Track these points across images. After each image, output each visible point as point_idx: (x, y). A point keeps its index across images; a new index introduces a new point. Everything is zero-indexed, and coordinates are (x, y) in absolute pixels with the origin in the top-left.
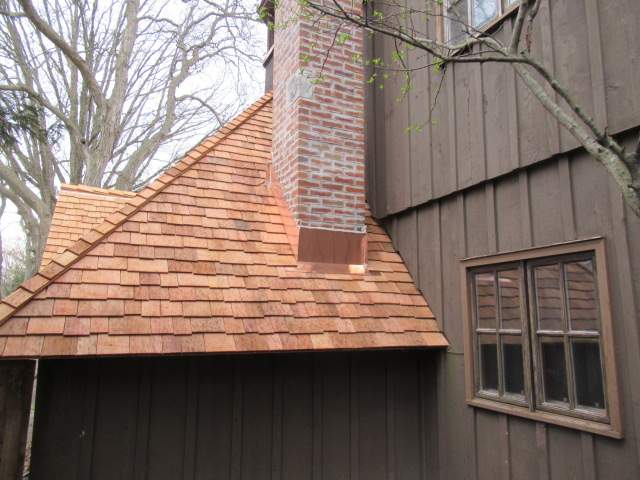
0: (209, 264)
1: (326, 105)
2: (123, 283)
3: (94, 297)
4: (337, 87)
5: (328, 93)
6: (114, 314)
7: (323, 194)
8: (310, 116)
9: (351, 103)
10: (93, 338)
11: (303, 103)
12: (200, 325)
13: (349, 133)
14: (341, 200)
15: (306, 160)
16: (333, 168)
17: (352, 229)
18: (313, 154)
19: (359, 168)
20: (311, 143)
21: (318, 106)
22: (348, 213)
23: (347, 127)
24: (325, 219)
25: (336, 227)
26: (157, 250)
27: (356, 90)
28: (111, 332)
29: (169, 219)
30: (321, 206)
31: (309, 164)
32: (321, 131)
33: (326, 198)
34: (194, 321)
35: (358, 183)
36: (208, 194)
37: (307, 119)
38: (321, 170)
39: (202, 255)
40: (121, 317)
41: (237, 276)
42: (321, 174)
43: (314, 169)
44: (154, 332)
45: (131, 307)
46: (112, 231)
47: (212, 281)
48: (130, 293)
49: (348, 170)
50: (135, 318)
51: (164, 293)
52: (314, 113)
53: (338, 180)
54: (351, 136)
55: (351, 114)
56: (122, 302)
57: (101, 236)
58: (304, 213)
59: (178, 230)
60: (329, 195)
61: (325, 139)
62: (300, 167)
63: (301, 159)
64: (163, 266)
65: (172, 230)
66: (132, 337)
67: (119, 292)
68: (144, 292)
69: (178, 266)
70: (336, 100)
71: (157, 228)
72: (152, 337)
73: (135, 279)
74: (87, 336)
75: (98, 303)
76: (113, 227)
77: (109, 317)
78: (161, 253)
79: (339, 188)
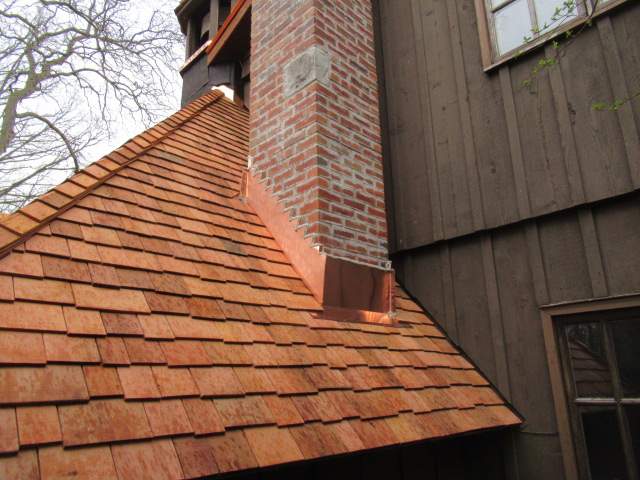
0: (209, 302)
1: (344, 99)
2: (73, 331)
3: (18, 360)
4: (353, 80)
5: (345, 84)
6: (70, 397)
7: (345, 213)
8: (327, 108)
9: (367, 104)
10: (30, 457)
11: (320, 89)
12: (233, 411)
13: (368, 140)
14: (364, 223)
15: (325, 163)
16: (355, 181)
17: (376, 264)
18: (333, 157)
19: (378, 185)
20: (330, 141)
21: (336, 98)
22: (371, 241)
23: (364, 131)
24: (349, 247)
25: (360, 260)
26: (121, 272)
27: (371, 90)
28: (70, 440)
29: (127, 224)
30: (344, 229)
31: (328, 169)
32: (340, 130)
33: (349, 218)
34: (221, 404)
35: (379, 204)
36: (172, 197)
37: (325, 111)
38: (342, 181)
39: (195, 287)
40: (84, 402)
41: (255, 323)
42: (342, 185)
43: (334, 177)
44: (158, 433)
45: (102, 381)
46: (34, 233)
47: (224, 331)
48: (89, 351)
49: (368, 186)
50: (114, 403)
51: (155, 352)
52: (332, 106)
53: (360, 197)
54: (368, 144)
55: (367, 117)
56: (78, 369)
57: (14, 238)
58: (325, 235)
59: (146, 244)
60: (351, 214)
61: (344, 141)
62: (320, 171)
63: (320, 161)
64: (138, 301)
65: (137, 242)
66: (117, 449)
67: (69, 349)
68: (117, 350)
69: (163, 303)
70: (353, 96)
71: (110, 237)
72: (156, 444)
73: (94, 323)
74: (13, 454)
75: (27, 373)
76: (34, 225)
77: (58, 404)
78: (130, 278)
79: (361, 208)
